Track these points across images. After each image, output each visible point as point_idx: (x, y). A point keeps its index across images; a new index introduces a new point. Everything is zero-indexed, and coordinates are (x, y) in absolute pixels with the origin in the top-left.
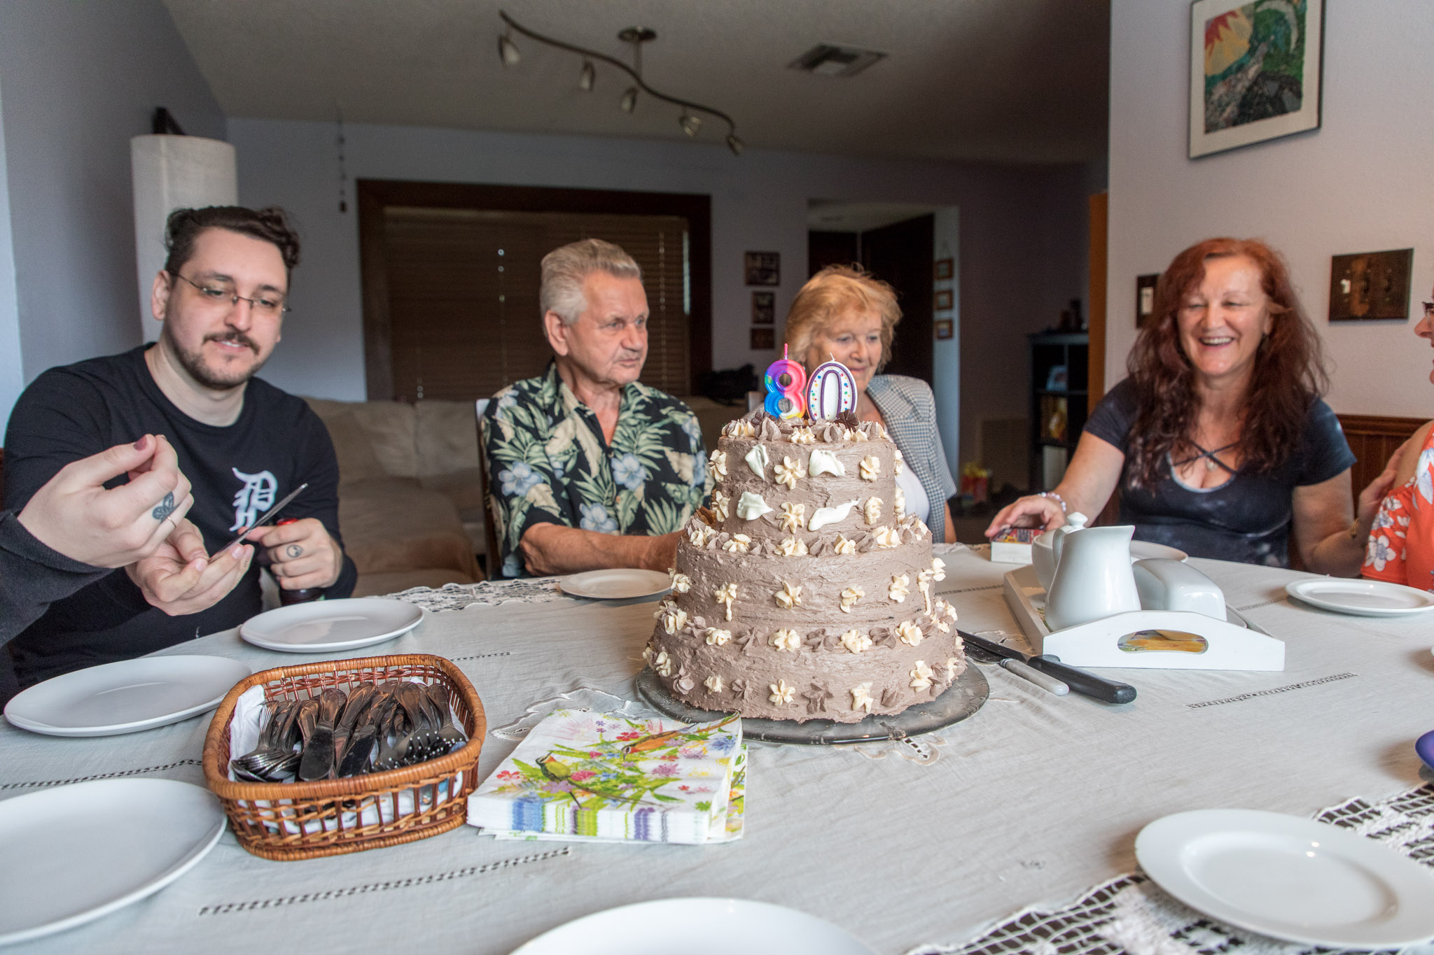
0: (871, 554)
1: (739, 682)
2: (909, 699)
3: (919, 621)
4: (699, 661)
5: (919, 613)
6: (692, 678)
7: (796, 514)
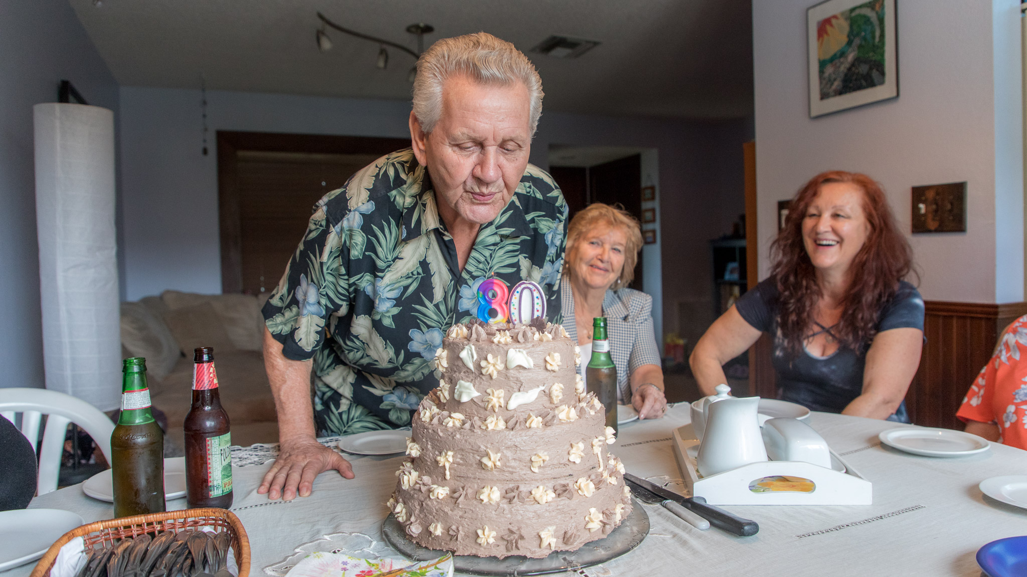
0: (554, 427)
1: (454, 527)
2: (585, 537)
3: (593, 477)
4: (425, 511)
5: (594, 470)
6: (421, 524)
7: (497, 398)
